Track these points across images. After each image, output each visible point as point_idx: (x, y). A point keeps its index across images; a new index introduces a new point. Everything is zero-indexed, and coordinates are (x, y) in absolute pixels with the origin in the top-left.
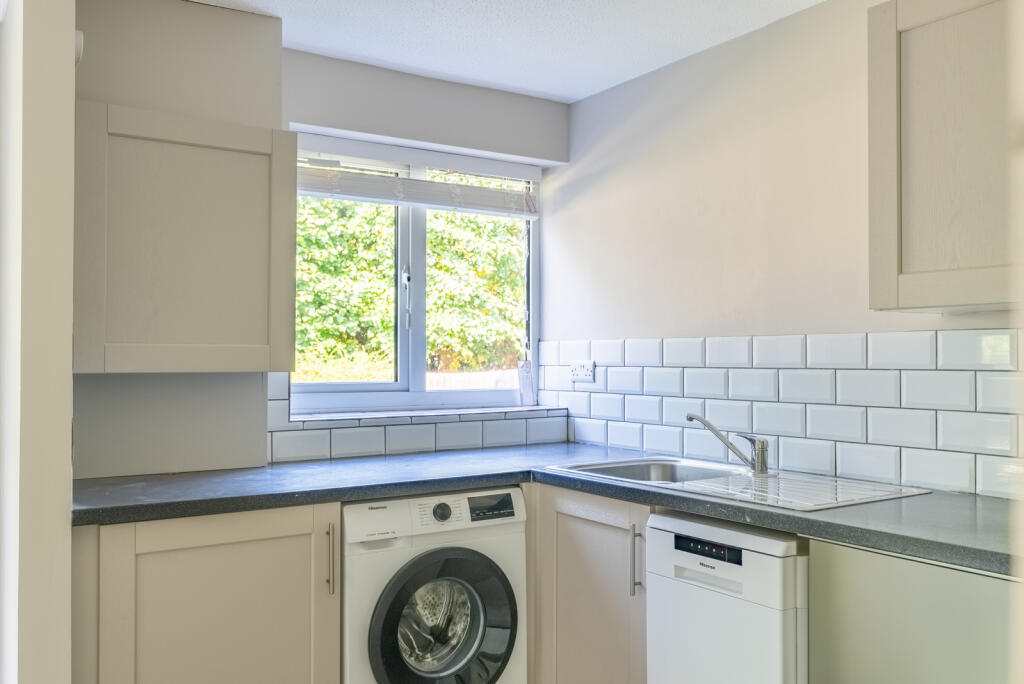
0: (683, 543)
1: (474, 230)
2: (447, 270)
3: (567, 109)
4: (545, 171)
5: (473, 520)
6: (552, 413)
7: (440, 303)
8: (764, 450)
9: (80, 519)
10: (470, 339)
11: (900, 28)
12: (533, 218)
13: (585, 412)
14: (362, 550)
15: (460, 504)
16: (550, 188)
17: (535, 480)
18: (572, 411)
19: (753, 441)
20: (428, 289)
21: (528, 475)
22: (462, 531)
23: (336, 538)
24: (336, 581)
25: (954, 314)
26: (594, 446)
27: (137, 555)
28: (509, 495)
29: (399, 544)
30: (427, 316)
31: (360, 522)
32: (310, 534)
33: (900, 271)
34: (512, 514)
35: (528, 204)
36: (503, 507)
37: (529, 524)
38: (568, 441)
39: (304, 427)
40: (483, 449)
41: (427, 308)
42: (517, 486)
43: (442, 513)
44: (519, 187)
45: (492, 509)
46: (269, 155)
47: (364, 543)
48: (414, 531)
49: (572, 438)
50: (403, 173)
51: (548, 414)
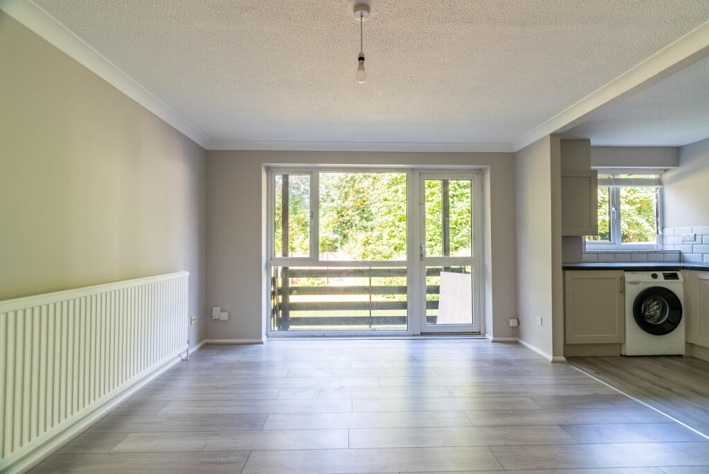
3: (678, 149)
4: (666, 171)
5: (665, 279)
9: (564, 269)
12: (661, 187)
13: (690, 251)
14: (630, 284)
15: (661, 274)
17: (687, 269)
18: (682, 251)
21: (683, 268)
22: (661, 281)
23: (622, 280)
24: (623, 292)
26: (695, 263)
28: (676, 274)
29: (641, 284)
31: (629, 277)
32: (615, 278)
34: (678, 279)
36: (675, 277)
37: (684, 283)
38: (680, 261)
39: (590, 253)
42: (678, 271)
43: (655, 276)
45: (670, 276)
47: (631, 282)
48: (646, 281)
49: (682, 260)
50: (611, 177)
51: (672, 252)
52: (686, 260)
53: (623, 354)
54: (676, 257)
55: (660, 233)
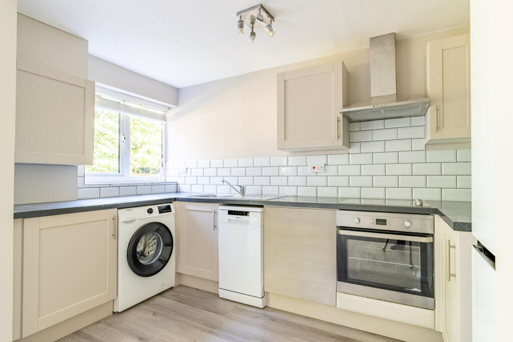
0: (230, 213)
1: (113, 131)
2: (103, 144)
3: (177, 90)
4: (169, 108)
5: (160, 213)
6: (172, 183)
7: (100, 155)
8: (244, 189)
9: (16, 216)
10: (111, 168)
11: (285, 79)
12: (165, 122)
13: (183, 182)
14: (125, 224)
15: (155, 208)
16: (170, 114)
17: (178, 200)
18: (178, 183)
19: (240, 187)
20: (95, 150)
21: (175, 199)
22: (157, 217)
23: (116, 219)
24: (116, 235)
25: (292, 152)
26: (186, 193)
27: (40, 229)
28: (169, 206)
29: (136, 222)
30: (94, 159)
31: (124, 214)
32: (106, 220)
33: (285, 140)
34: (171, 211)
35: (164, 118)
36: (168, 209)
37: (176, 215)
38: (177, 192)
39: (90, 187)
40: (151, 194)
41: (95, 157)
42: (171, 203)
43: (150, 211)
44: (160, 112)
45: (164, 209)
46: (85, 88)
47: (125, 222)
48: (141, 217)
49: (178, 191)
50: (122, 102)
51: (171, 183)
52: (181, 190)
53: (115, 312)
54: (173, 188)
55: (164, 166)
